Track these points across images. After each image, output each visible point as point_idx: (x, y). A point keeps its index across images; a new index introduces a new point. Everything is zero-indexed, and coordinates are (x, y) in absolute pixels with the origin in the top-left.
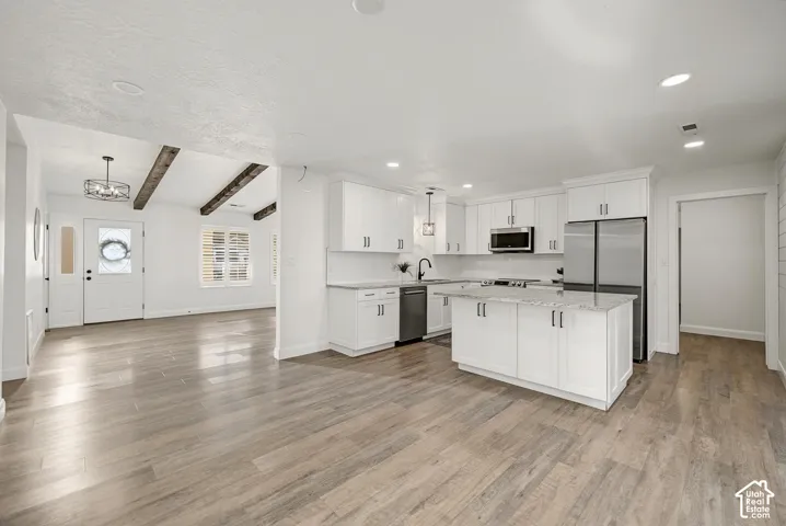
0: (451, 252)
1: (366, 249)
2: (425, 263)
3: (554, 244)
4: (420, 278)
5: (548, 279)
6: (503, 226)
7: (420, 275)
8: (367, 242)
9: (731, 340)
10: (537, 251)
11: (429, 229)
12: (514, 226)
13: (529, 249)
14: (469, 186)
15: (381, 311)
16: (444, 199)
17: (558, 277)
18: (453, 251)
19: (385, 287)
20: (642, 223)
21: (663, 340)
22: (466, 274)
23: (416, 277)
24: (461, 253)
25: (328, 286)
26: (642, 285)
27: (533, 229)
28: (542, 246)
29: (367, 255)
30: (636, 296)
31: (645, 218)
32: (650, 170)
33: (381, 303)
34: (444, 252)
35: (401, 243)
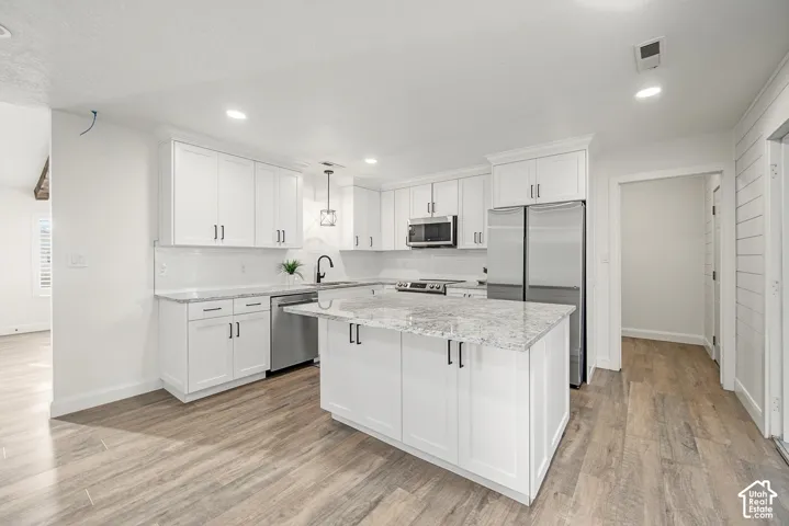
0: (360, 248)
1: (219, 243)
2: (325, 262)
3: (478, 237)
4: (319, 281)
5: (473, 279)
6: (422, 215)
7: (319, 277)
8: (220, 232)
9: (673, 345)
10: (460, 245)
11: (329, 218)
12: (435, 215)
13: (451, 242)
14: (371, 161)
15: (234, 331)
16: (350, 181)
17: (484, 277)
18: (364, 246)
19: (242, 296)
20: (580, 205)
21: (605, 355)
22: (386, 274)
23: (313, 280)
24: (375, 248)
25: (157, 298)
26: (581, 286)
27: (455, 218)
28: (466, 240)
29: (220, 251)
30: (573, 307)
31: (584, 202)
32: (589, 139)
33: (234, 321)
34: (352, 247)
35: (281, 236)
